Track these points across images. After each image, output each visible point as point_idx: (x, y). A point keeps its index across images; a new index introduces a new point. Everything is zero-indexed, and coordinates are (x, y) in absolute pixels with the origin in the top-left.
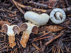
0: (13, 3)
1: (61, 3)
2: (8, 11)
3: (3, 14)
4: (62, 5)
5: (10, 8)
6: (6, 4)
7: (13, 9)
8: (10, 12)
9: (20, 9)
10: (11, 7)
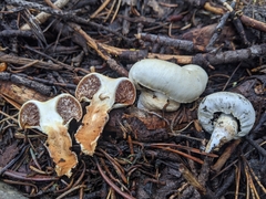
0: (82, 43)
1: (225, 36)
2: (70, 67)
3: (56, 77)
4: (227, 43)
5: (77, 59)
6: (62, 48)
7: (83, 61)
8: (77, 69)
9: (108, 58)
10: (79, 56)
